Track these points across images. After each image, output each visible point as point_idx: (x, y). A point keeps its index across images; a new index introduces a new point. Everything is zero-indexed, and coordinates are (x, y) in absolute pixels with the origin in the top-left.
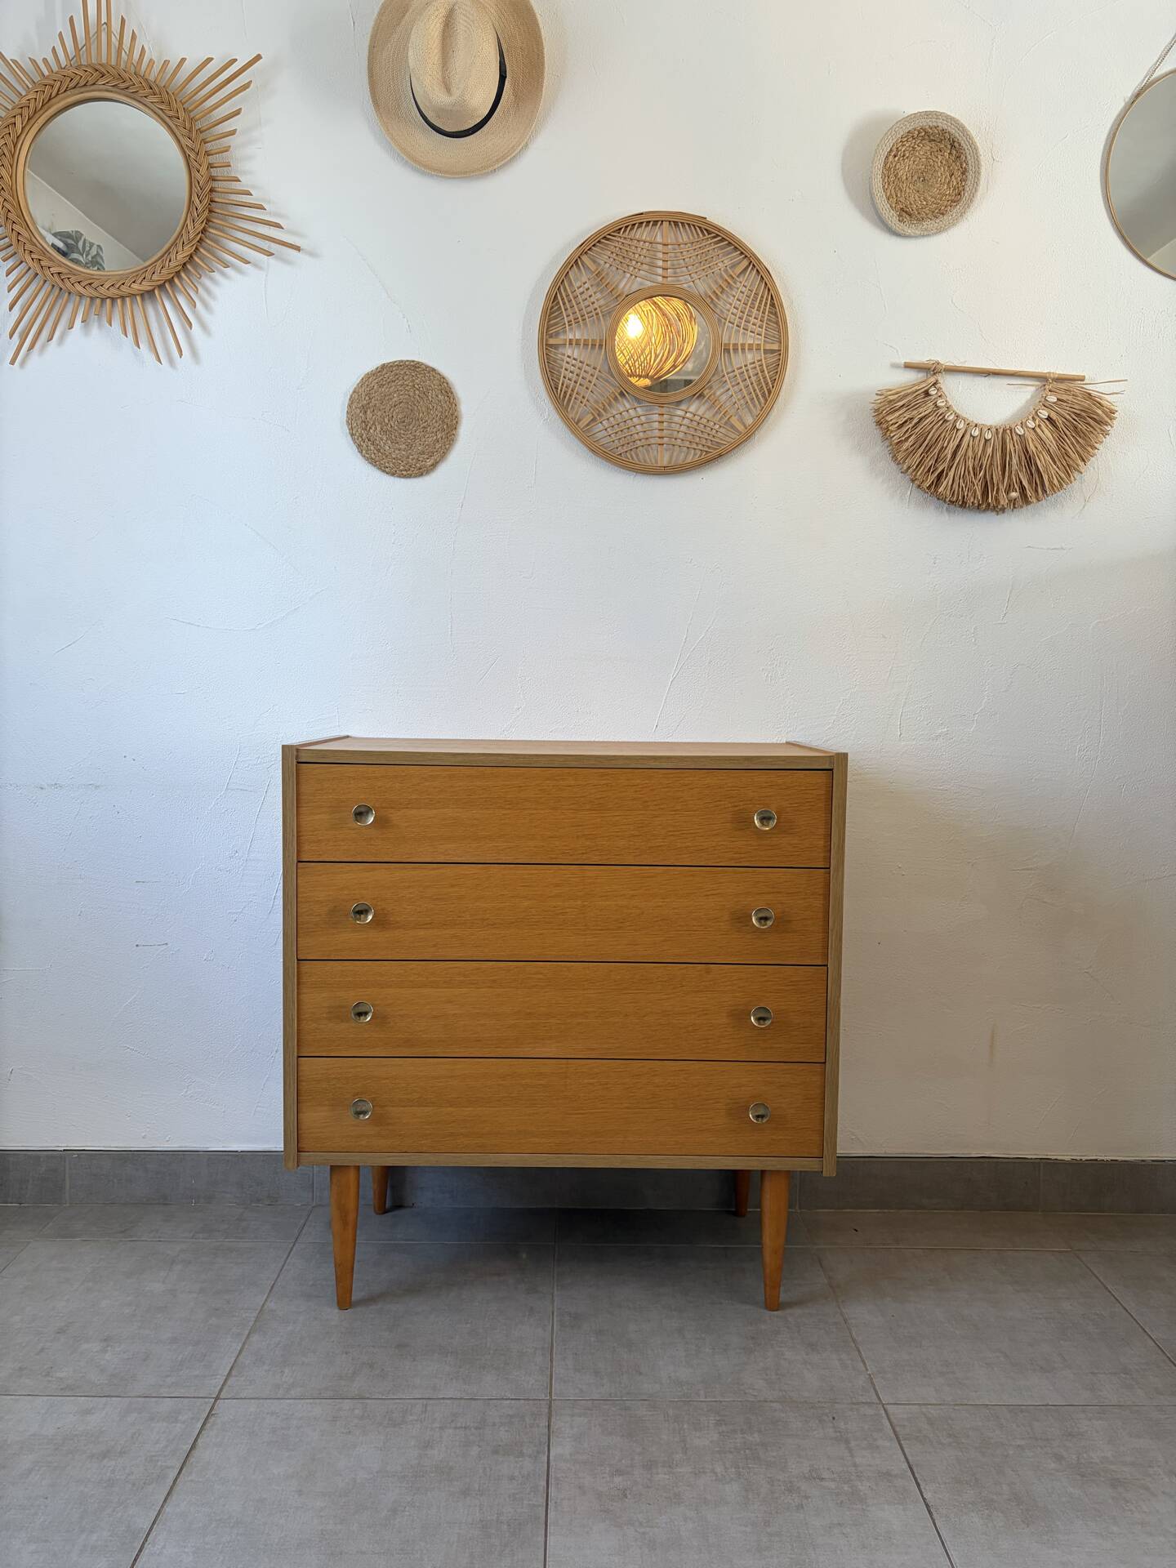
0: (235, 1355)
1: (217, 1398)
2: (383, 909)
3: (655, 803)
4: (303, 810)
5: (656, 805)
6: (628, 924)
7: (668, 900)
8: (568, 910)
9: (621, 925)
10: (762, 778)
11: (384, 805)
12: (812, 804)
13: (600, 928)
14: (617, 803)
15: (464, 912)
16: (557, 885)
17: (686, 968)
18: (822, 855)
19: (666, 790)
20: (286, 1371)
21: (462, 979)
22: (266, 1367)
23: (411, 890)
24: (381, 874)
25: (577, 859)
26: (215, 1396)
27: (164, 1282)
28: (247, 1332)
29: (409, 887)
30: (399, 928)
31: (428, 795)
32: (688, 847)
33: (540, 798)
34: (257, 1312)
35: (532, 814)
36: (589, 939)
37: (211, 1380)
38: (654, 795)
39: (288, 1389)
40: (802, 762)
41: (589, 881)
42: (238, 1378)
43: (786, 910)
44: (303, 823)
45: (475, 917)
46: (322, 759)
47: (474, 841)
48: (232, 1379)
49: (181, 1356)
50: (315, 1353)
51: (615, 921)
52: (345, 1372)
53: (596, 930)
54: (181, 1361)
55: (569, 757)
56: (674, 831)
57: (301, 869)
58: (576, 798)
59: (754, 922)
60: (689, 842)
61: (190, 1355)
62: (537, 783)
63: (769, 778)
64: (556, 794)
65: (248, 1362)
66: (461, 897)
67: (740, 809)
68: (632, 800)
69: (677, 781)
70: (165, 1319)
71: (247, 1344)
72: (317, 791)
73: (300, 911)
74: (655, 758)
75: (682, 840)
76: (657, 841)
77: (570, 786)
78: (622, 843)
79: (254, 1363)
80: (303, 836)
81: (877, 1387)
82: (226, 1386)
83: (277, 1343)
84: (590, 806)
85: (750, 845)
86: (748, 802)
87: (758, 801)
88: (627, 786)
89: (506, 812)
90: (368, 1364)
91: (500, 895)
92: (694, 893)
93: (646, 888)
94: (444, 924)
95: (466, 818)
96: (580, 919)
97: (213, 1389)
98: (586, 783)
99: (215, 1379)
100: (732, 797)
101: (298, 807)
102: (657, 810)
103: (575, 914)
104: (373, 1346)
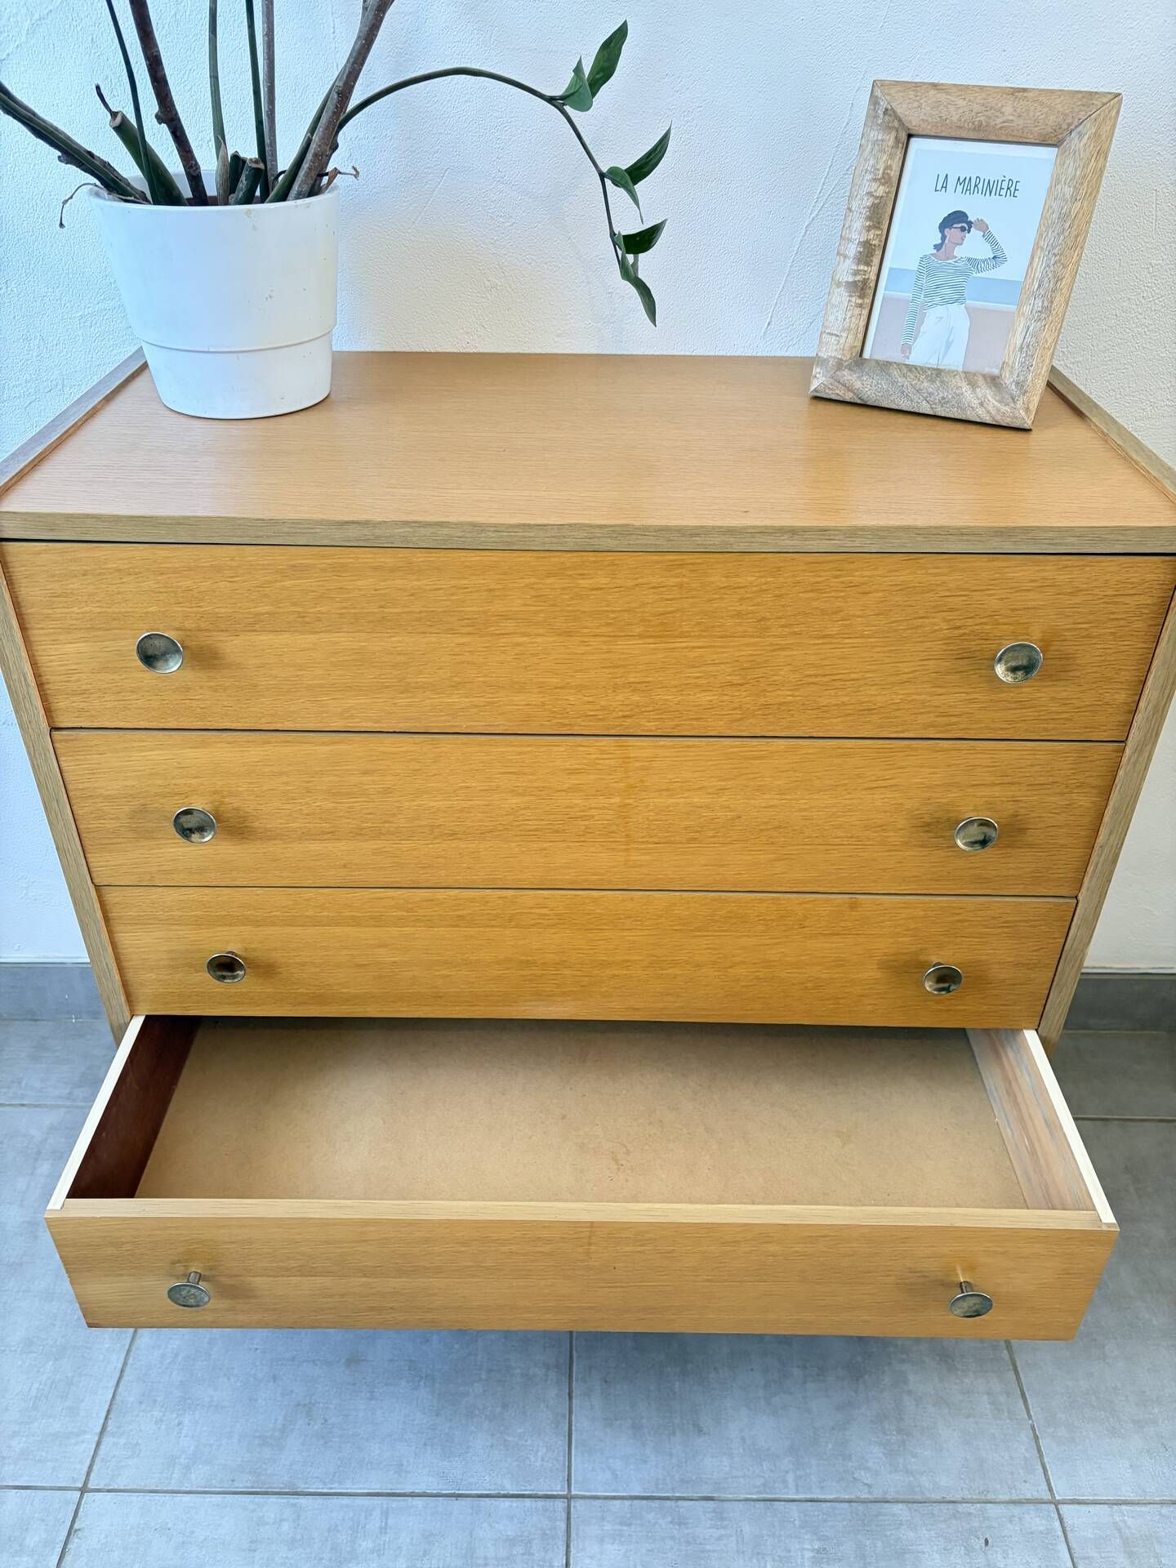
0: (113, 1382)
1: (84, 1490)
2: (237, 809)
3: (783, 621)
4: (35, 634)
5: (784, 626)
6: (711, 833)
7: (788, 797)
8: (593, 812)
9: (697, 835)
10: (1022, 572)
11: (203, 626)
12: (1122, 623)
13: (655, 840)
14: (699, 624)
15: (394, 814)
16: (573, 772)
17: (815, 900)
18: (1118, 718)
19: (811, 595)
20: (186, 1421)
21: (400, 913)
22: (157, 1414)
23: (285, 779)
24: (226, 753)
25: (614, 727)
26: (80, 1485)
29: (281, 774)
30: (270, 839)
31: (294, 604)
32: (844, 704)
33: (536, 612)
35: (518, 645)
36: (635, 857)
37: (76, 1444)
38: (783, 606)
39: (188, 1468)
40: (1121, 538)
41: (637, 764)
42: (115, 1440)
43: (1022, 811)
44: (42, 659)
45: (417, 823)
46: (50, 533)
47: (402, 693)
48: (107, 1441)
49: (36, 1385)
50: (229, 1379)
51: (686, 828)
52: (271, 1425)
53: (648, 842)
54: (36, 1397)
55: (597, 530)
56: (816, 676)
57: (61, 741)
58: (613, 612)
59: (959, 843)
60: (846, 695)
61: (49, 1382)
62: (527, 581)
63: (1038, 571)
64: (569, 605)
65: (131, 1399)
66: (386, 791)
67: (965, 634)
68: (732, 617)
69: (836, 577)
70: (18, 1292)
71: (132, 1354)
72: (55, 599)
73: (79, 812)
74: (793, 532)
75: (832, 692)
76: (779, 692)
77: (601, 589)
78: (705, 698)
79: (141, 1403)
80: (48, 683)
81: (1046, 1460)
82: (98, 1460)
83: (175, 1352)
84: (642, 629)
85: (971, 701)
86: (984, 620)
87: (1007, 617)
88: (724, 588)
89: (464, 640)
90: (305, 1405)
91: (461, 788)
92: (845, 785)
93: (751, 776)
94: (358, 834)
95: (379, 651)
96: (617, 825)
97: (78, 1466)
98: (636, 582)
99: (83, 1442)
100: (951, 610)
101: (23, 628)
102: (785, 636)
103: (609, 817)
104: (314, 1361)
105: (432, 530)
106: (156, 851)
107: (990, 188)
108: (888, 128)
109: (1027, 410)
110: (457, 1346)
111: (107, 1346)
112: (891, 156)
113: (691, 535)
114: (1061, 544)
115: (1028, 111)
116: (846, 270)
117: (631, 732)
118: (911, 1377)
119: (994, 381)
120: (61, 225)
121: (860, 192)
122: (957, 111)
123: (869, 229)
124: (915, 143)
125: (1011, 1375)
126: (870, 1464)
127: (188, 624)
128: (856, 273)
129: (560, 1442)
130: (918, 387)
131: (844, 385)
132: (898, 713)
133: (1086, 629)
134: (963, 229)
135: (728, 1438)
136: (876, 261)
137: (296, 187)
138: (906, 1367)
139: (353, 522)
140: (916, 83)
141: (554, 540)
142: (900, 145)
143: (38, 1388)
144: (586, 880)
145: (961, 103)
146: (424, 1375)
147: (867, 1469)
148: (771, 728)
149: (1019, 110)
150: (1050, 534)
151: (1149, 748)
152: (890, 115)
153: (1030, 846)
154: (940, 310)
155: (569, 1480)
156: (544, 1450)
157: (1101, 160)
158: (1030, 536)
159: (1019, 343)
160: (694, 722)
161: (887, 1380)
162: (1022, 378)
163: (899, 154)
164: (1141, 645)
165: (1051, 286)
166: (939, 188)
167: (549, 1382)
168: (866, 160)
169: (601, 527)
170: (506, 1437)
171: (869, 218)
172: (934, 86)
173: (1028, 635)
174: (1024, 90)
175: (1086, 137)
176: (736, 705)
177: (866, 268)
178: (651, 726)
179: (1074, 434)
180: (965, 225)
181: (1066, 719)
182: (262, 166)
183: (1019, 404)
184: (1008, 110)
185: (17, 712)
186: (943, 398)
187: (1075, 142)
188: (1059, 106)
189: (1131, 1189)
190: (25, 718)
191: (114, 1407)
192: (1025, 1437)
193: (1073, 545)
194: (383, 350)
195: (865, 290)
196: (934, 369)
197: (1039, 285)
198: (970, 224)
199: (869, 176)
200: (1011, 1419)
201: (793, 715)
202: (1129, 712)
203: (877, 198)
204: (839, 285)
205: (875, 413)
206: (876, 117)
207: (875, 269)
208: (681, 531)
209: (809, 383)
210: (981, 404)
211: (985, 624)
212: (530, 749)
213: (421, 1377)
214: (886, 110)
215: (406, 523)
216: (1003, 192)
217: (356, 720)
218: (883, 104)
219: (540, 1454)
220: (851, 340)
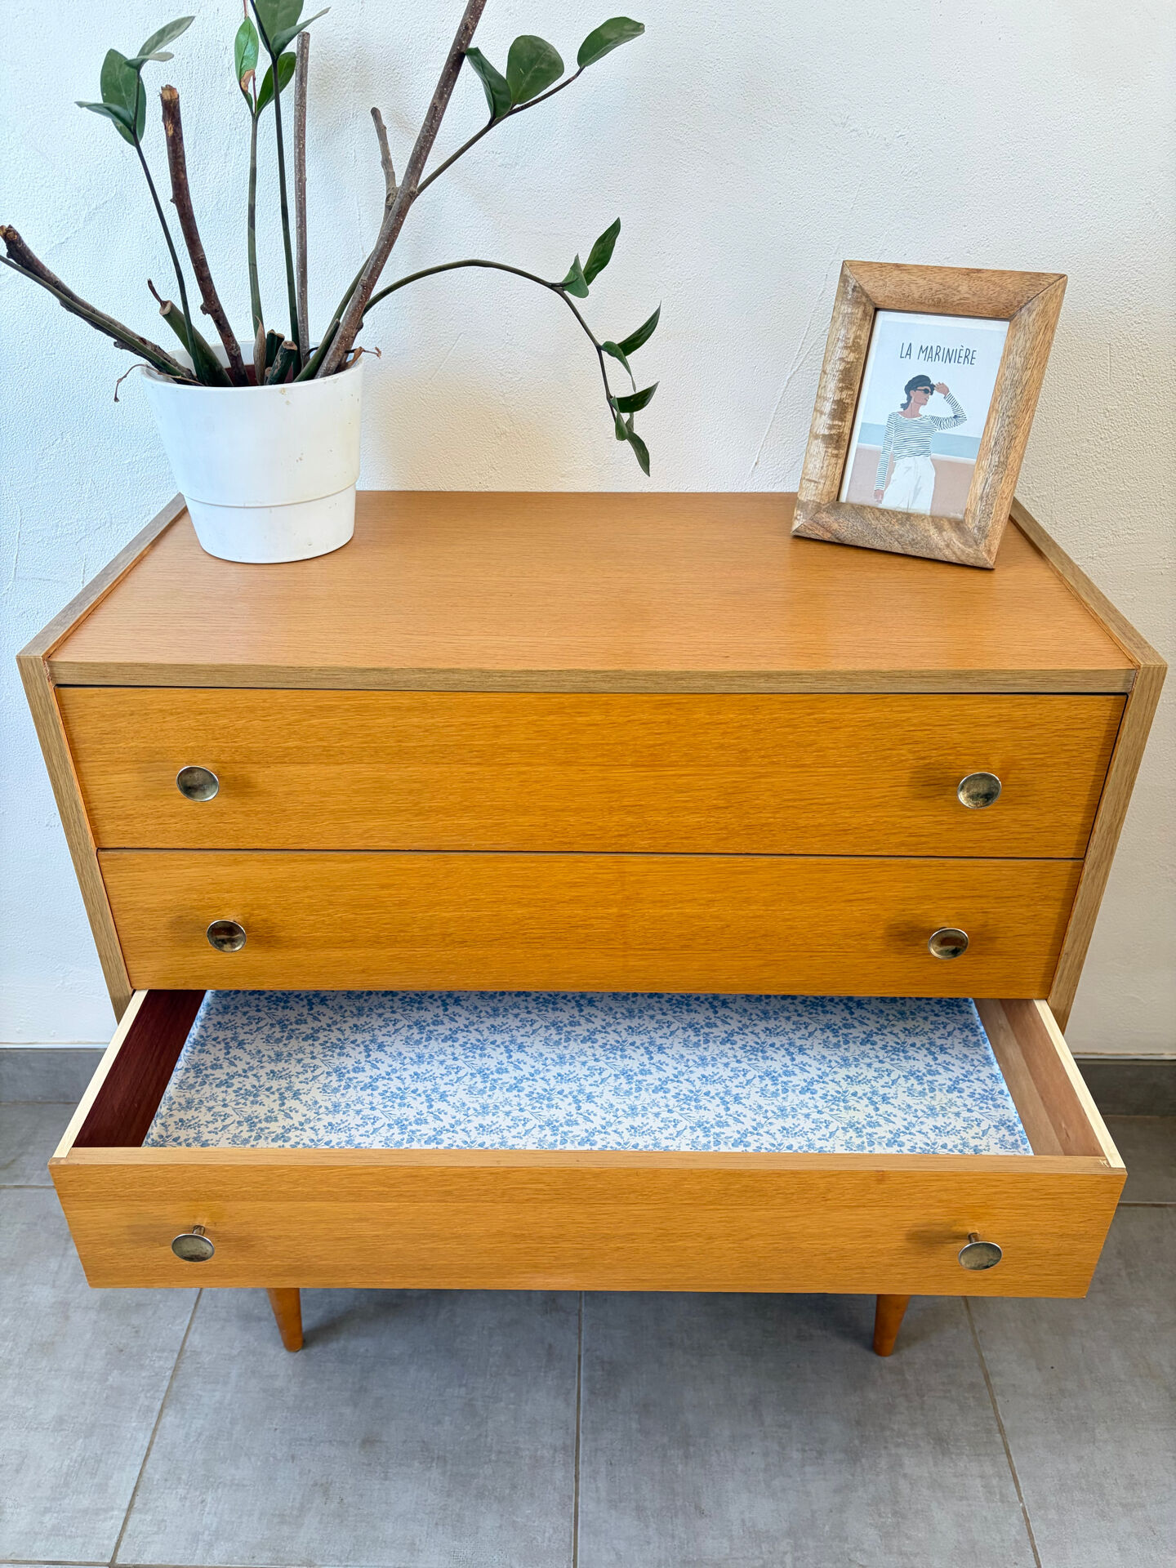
0: (140, 1460)
2: (265, 920)
3: (763, 753)
4: (87, 765)
5: (763, 757)
6: (702, 941)
7: (773, 908)
8: (594, 921)
10: (982, 709)
11: (238, 758)
12: (1075, 753)
13: (651, 947)
14: (686, 754)
15: (408, 925)
16: (574, 885)
18: (1076, 838)
19: (787, 730)
20: (209, 1499)
22: (181, 1491)
23: (309, 893)
24: (255, 870)
25: (611, 845)
26: (108, 1561)
27: (54, 1286)
28: (158, 1406)
29: (306, 888)
30: (296, 947)
31: (321, 740)
32: (820, 825)
33: (538, 745)
34: (176, 1356)
35: (524, 773)
36: (632, 962)
37: (105, 1520)
38: (762, 739)
39: (210, 1545)
40: (1068, 679)
41: (632, 879)
42: (143, 1517)
43: (991, 922)
44: (92, 789)
45: (430, 932)
46: (103, 679)
47: (416, 815)
48: (135, 1517)
49: (67, 1462)
50: (250, 1459)
51: (679, 936)
52: (290, 1505)
53: (643, 949)
54: (67, 1474)
55: (592, 675)
56: (795, 800)
57: (107, 860)
58: (608, 744)
59: (933, 951)
60: (822, 818)
61: (79, 1459)
62: (530, 718)
63: (995, 708)
64: (568, 739)
65: (157, 1477)
66: (402, 904)
67: (929, 764)
68: (716, 749)
69: (809, 714)
70: (50, 1371)
71: (158, 1432)
72: (105, 736)
73: (120, 923)
74: (768, 676)
75: (810, 815)
76: (762, 815)
77: (595, 725)
78: (693, 819)
79: (166, 1480)
80: (96, 809)
81: (1036, 1542)
82: (125, 1536)
83: (199, 1431)
84: (634, 759)
85: (940, 823)
86: (946, 752)
87: (968, 748)
88: (707, 724)
89: (474, 769)
90: (322, 1485)
91: (471, 900)
92: (825, 897)
93: (737, 889)
94: (376, 942)
95: (397, 780)
96: (616, 934)
97: (106, 1542)
98: (628, 719)
99: (111, 1518)
100: (916, 743)
101: (76, 762)
102: (765, 765)
103: (606, 926)
104: (330, 1441)
105: (445, 676)
106: (191, 958)
107: (950, 356)
108: (856, 303)
109: (989, 552)
110: (468, 1428)
111: (134, 1424)
112: (860, 327)
113: (677, 679)
114: (1014, 685)
115: (982, 290)
116: (823, 425)
117: (627, 849)
118: (906, 1461)
119: (958, 525)
120: (116, 399)
121: (833, 357)
122: (918, 288)
123: (842, 389)
124: (880, 314)
125: (1004, 1458)
126: (866, 1546)
127: (223, 758)
128: (831, 427)
129: (566, 1524)
130: (890, 529)
131: (823, 527)
132: (871, 834)
133: (1042, 759)
134: (926, 391)
135: (729, 1521)
136: (849, 417)
137: (325, 364)
138: (902, 1451)
139: (374, 669)
140: (881, 264)
141: (554, 684)
142: (868, 318)
143: (69, 1465)
144: (587, 984)
145: (921, 282)
146: (436, 1456)
147: (863, 1551)
148: (755, 846)
149: (973, 289)
150: (1004, 677)
151: (1105, 864)
152: (858, 292)
153: (1000, 953)
154: (908, 461)
155: (575, 1560)
156: (551, 1531)
157: (1049, 334)
158: (986, 677)
159: (979, 492)
160: (684, 841)
161: (883, 1463)
162: (983, 524)
163: (867, 326)
164: (1093, 773)
165: (1006, 443)
166: (904, 355)
167: (556, 1464)
168: (837, 330)
169: (593, 672)
170: (515, 1518)
171: (842, 380)
172: (897, 266)
173: (988, 764)
174: (979, 271)
175: (1035, 313)
176: (722, 826)
177: (840, 423)
178: (643, 844)
179: (1035, 574)
180: (928, 388)
181: (1028, 839)
182: (295, 348)
183: (982, 547)
184: (964, 288)
185: (68, 834)
186: (913, 540)
187: (1026, 318)
188: (1009, 286)
189: (1123, 1273)
190: (75, 840)
191: (141, 1485)
192: (1015, 1519)
193: (1026, 685)
194: (402, 489)
195: (839, 442)
196: (904, 513)
197: (996, 443)
198: (933, 387)
199: (841, 344)
200: (1002, 1502)
201: (774, 835)
202: (1085, 833)
203: (848, 363)
204: (816, 437)
205: (852, 552)
206: (846, 293)
207: (849, 424)
208: (668, 675)
209: (791, 524)
210: (948, 546)
211: (949, 754)
212: (533, 865)
213: (433, 1459)
214: (855, 287)
215: (421, 670)
216: (961, 360)
217: (376, 840)
218: (852, 282)
219: (547, 1535)
220: (827, 487)
